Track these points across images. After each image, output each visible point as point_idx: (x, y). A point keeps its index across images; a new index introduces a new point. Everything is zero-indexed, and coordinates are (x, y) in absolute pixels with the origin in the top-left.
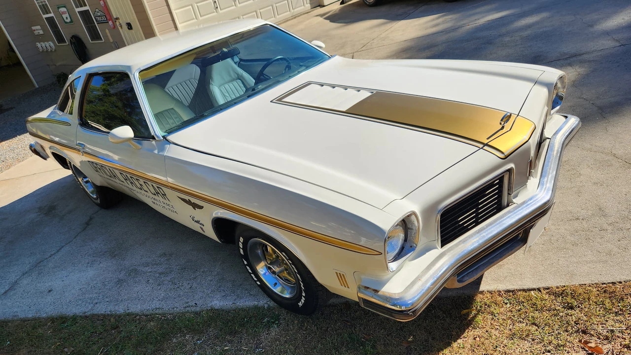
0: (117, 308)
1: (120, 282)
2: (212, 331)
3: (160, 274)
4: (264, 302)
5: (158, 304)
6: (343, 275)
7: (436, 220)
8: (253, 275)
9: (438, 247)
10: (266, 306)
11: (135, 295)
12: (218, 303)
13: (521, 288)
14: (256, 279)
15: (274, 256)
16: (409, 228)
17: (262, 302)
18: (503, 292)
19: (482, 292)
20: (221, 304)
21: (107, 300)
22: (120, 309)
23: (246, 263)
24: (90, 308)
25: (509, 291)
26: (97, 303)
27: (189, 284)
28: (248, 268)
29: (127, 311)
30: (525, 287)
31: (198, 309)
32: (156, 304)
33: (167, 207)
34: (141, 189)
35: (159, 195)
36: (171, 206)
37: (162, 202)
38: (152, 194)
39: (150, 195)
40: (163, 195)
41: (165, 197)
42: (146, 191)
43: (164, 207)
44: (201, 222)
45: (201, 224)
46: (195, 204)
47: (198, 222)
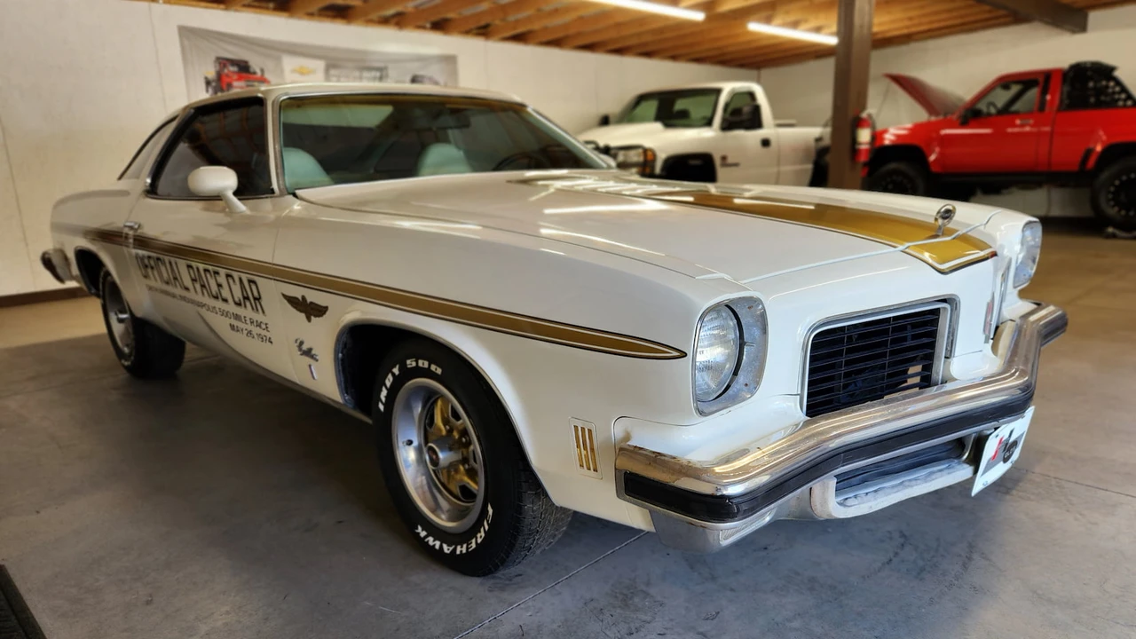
7: (802, 345)
16: (747, 344)
33: (256, 330)
34: (216, 298)
35: (248, 304)
36: (264, 326)
37: (248, 322)
38: (236, 303)
39: (231, 308)
40: (255, 299)
41: (258, 304)
42: (225, 300)
43: (250, 333)
44: (313, 352)
45: (313, 357)
46: (312, 306)
47: (308, 353)
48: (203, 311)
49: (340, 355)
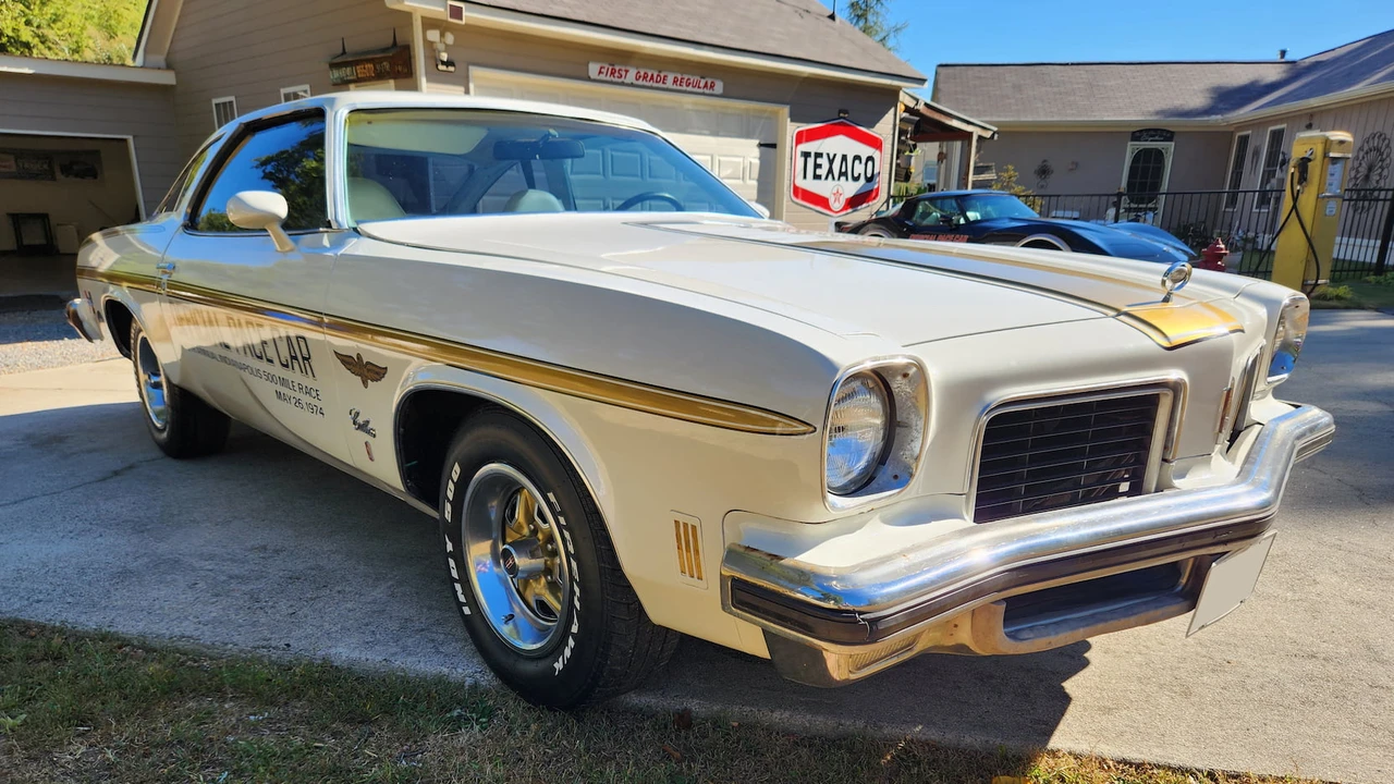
0: (83, 618)
1: (124, 575)
2: (299, 707)
3: (231, 577)
4: (466, 670)
5: (192, 627)
6: (694, 527)
7: (974, 431)
8: (458, 587)
9: (966, 517)
10: (469, 681)
11: (144, 604)
12: (346, 652)
13: (1162, 762)
14: (462, 599)
15: (526, 531)
16: (899, 424)
17: (460, 670)
18: (1111, 763)
19: (1054, 754)
20: (355, 655)
21: (69, 600)
22: (90, 622)
23: (450, 547)
24: (17, 606)
25: (1125, 762)
26: (39, 601)
27: (291, 606)
28: (452, 563)
29: (105, 629)
30: (1174, 762)
31: (288, 657)
32: (188, 628)
33: (305, 399)
34: (261, 358)
35: (296, 366)
36: (314, 394)
37: (297, 388)
38: (283, 365)
39: (277, 370)
40: (304, 358)
41: (307, 365)
42: (270, 361)
43: (298, 401)
44: (370, 426)
45: (368, 432)
46: (369, 367)
47: (363, 427)
48: (246, 375)
49: (402, 430)
